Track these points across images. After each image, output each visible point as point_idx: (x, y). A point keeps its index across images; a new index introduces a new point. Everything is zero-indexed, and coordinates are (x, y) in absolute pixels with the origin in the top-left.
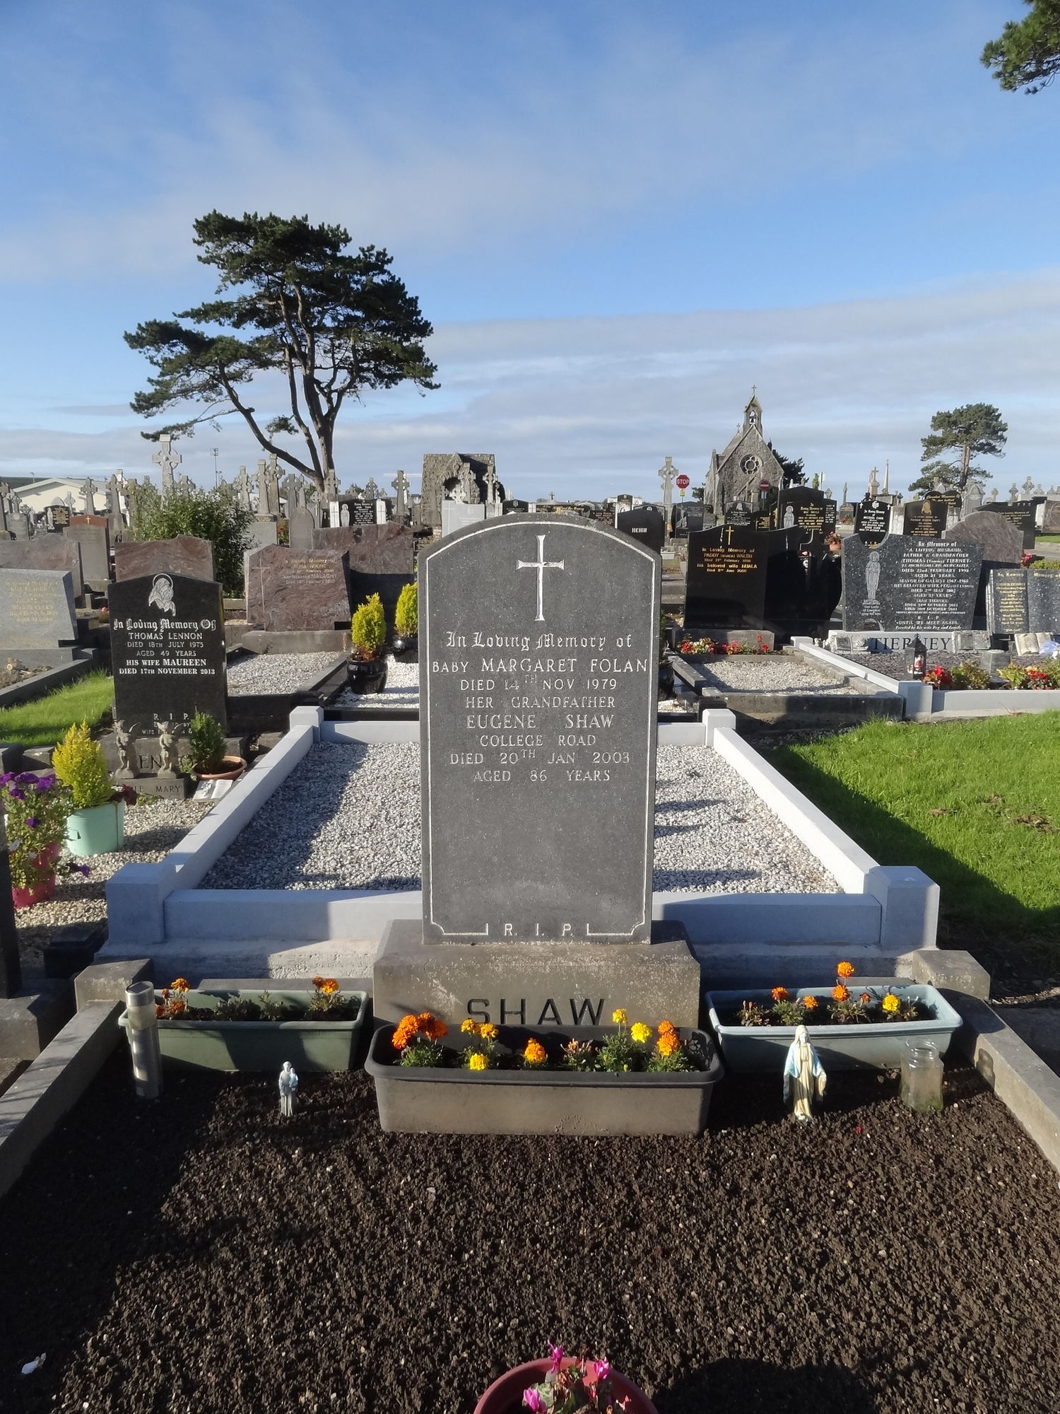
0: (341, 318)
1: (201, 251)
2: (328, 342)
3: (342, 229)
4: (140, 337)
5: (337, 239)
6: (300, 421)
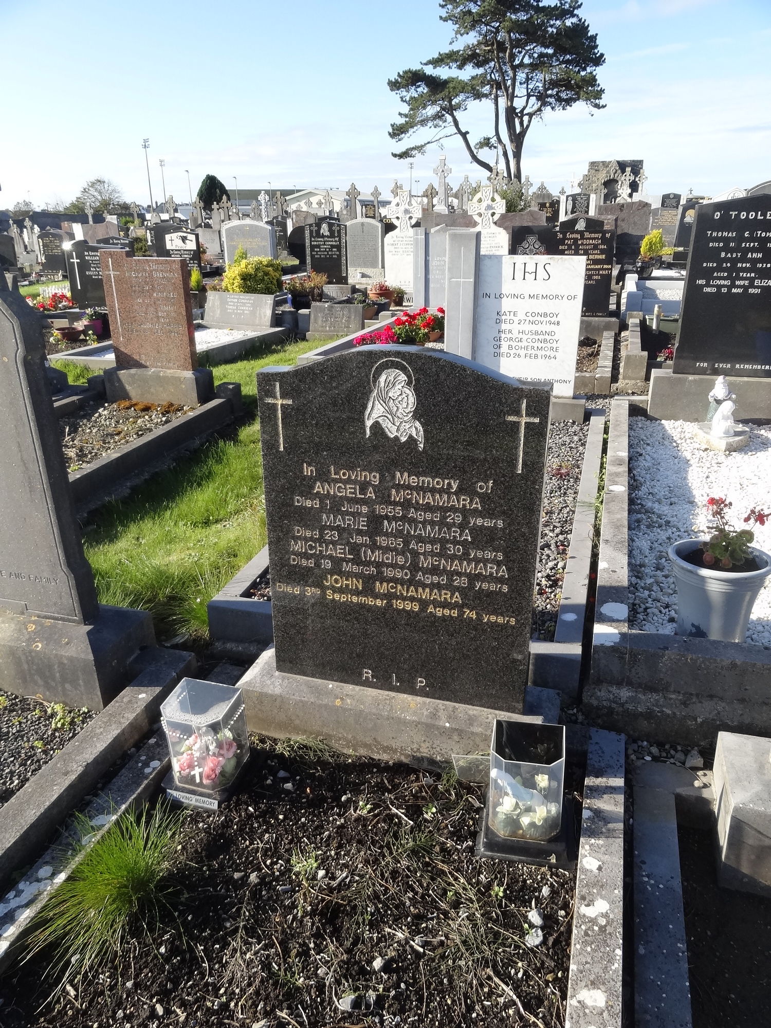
0: (536, 55)
2: (524, 75)
4: (397, 83)
6: (499, 139)
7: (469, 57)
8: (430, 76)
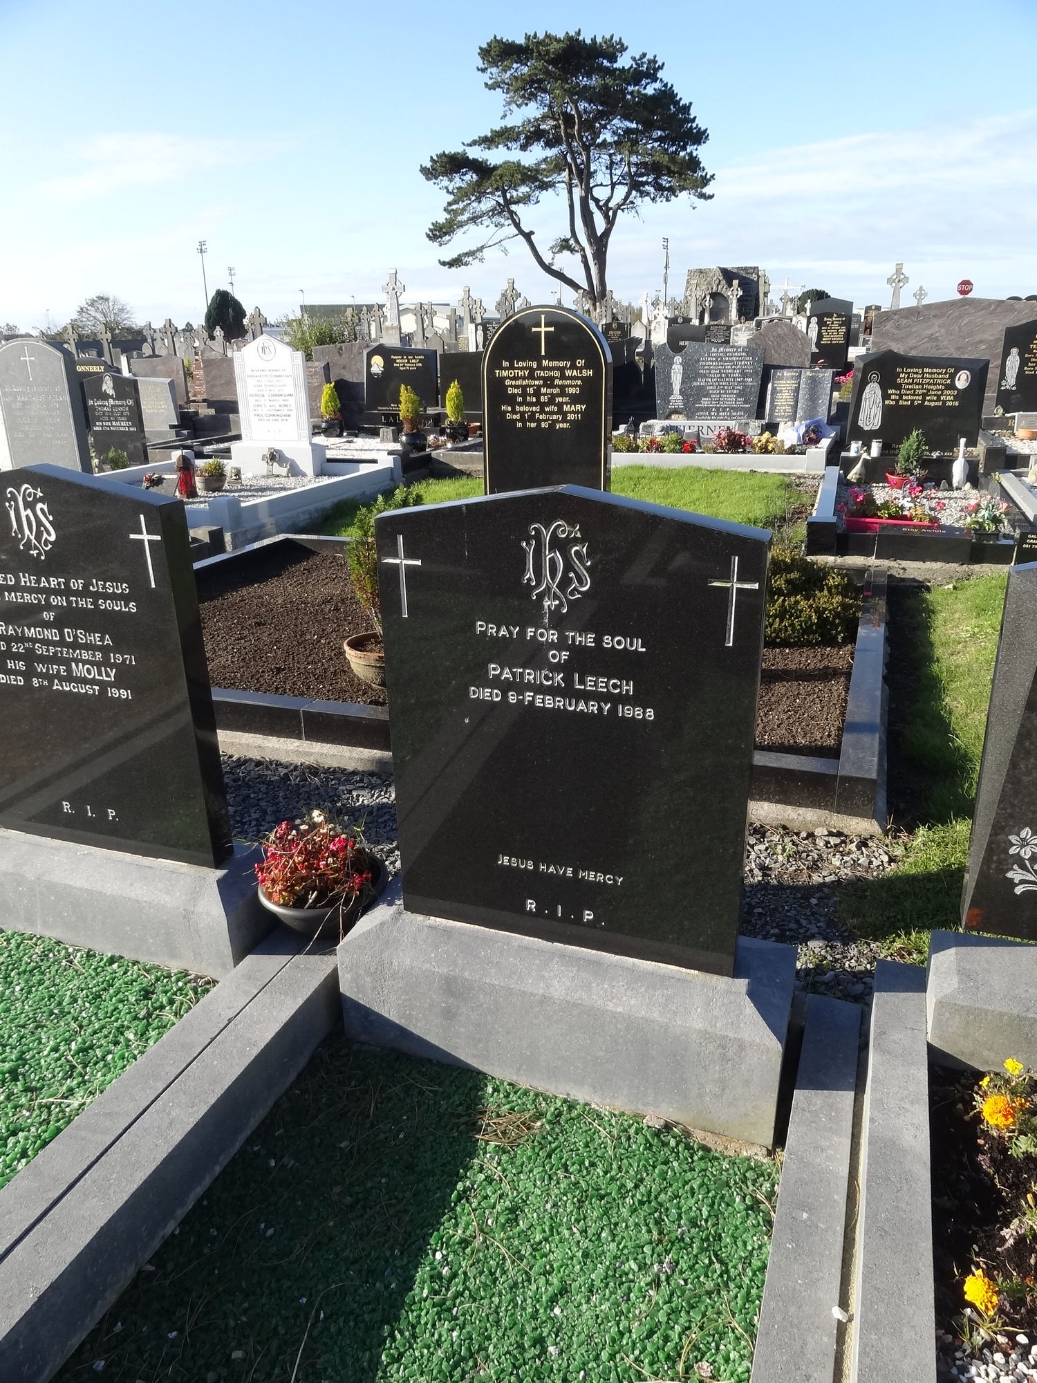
0: (620, 131)
1: (485, 77)
2: (608, 158)
3: (616, 39)
4: (433, 169)
5: (612, 50)
6: (577, 241)
7: (534, 135)
8: (475, 161)
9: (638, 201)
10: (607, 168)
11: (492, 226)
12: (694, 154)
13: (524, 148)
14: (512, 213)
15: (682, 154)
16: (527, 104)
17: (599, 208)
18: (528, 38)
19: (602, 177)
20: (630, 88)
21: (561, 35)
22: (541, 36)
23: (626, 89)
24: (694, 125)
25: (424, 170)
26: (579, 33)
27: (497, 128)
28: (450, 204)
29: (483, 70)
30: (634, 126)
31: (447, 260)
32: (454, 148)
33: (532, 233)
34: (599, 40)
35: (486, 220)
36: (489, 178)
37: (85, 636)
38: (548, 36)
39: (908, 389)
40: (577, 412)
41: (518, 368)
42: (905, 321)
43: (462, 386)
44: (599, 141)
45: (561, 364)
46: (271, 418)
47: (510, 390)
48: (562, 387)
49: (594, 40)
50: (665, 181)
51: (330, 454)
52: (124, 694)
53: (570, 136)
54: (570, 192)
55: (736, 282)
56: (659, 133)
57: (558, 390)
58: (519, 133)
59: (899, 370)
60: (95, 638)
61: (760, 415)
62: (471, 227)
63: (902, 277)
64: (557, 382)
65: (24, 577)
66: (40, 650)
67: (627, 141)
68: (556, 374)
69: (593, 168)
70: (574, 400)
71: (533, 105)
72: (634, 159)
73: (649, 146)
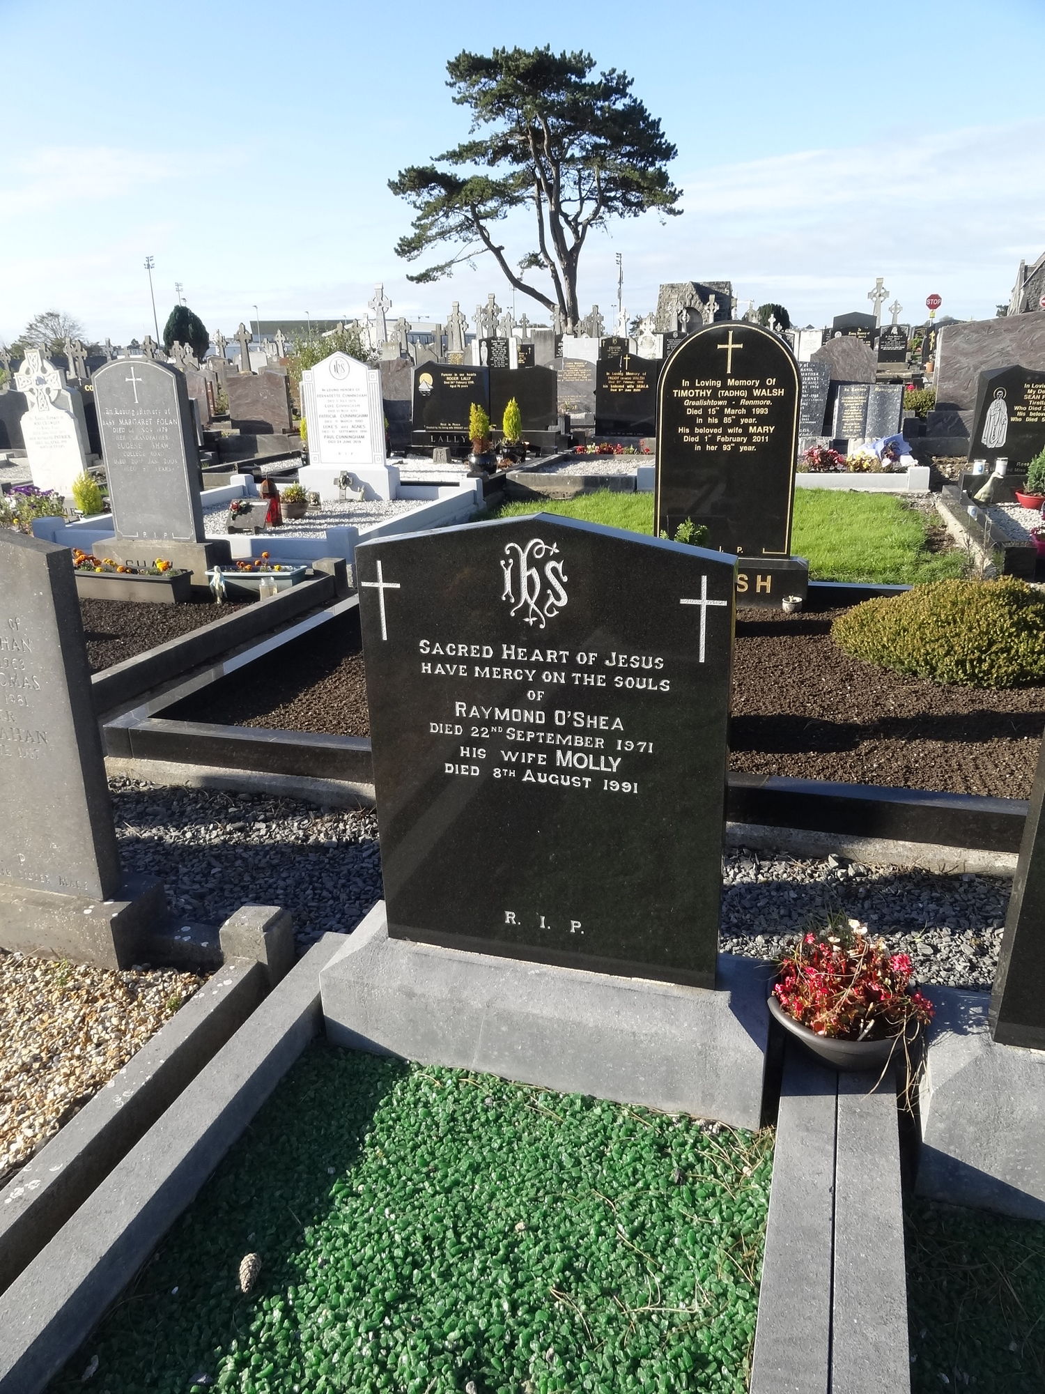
0: (588, 147)
1: (454, 92)
2: (576, 173)
3: (585, 54)
4: (401, 184)
5: (581, 65)
6: (547, 256)
7: (501, 150)
8: (444, 175)
9: (606, 216)
10: (575, 183)
11: (460, 241)
12: (663, 170)
13: (491, 163)
14: (482, 229)
15: (651, 169)
16: (494, 119)
17: (568, 223)
18: (496, 52)
19: (570, 191)
20: (600, 104)
21: (530, 50)
22: (510, 50)
23: (595, 104)
24: (663, 141)
25: (392, 185)
26: (548, 48)
27: (466, 143)
28: (419, 219)
29: (452, 85)
30: (603, 141)
31: (415, 275)
32: (423, 162)
33: (502, 248)
34: (568, 55)
35: (454, 236)
36: (459, 193)
37: (585, 719)
38: (517, 51)
39: (1036, 406)
40: (765, 434)
41: (700, 388)
42: (975, 335)
43: (520, 404)
44: (568, 156)
45: (749, 383)
46: (343, 440)
47: (690, 412)
48: (749, 408)
49: (563, 55)
50: (633, 197)
51: (404, 477)
52: (627, 787)
53: (538, 152)
54: (539, 207)
55: (712, 297)
56: (628, 148)
57: (744, 411)
58: (487, 148)
59: (1027, 386)
60: (601, 722)
61: (826, 431)
62: (439, 242)
63: (883, 291)
64: (743, 402)
65: (509, 648)
66: (513, 735)
67: (594, 156)
68: (744, 393)
69: (562, 183)
70: (762, 420)
71: (501, 120)
72: (603, 175)
73: (619, 161)
